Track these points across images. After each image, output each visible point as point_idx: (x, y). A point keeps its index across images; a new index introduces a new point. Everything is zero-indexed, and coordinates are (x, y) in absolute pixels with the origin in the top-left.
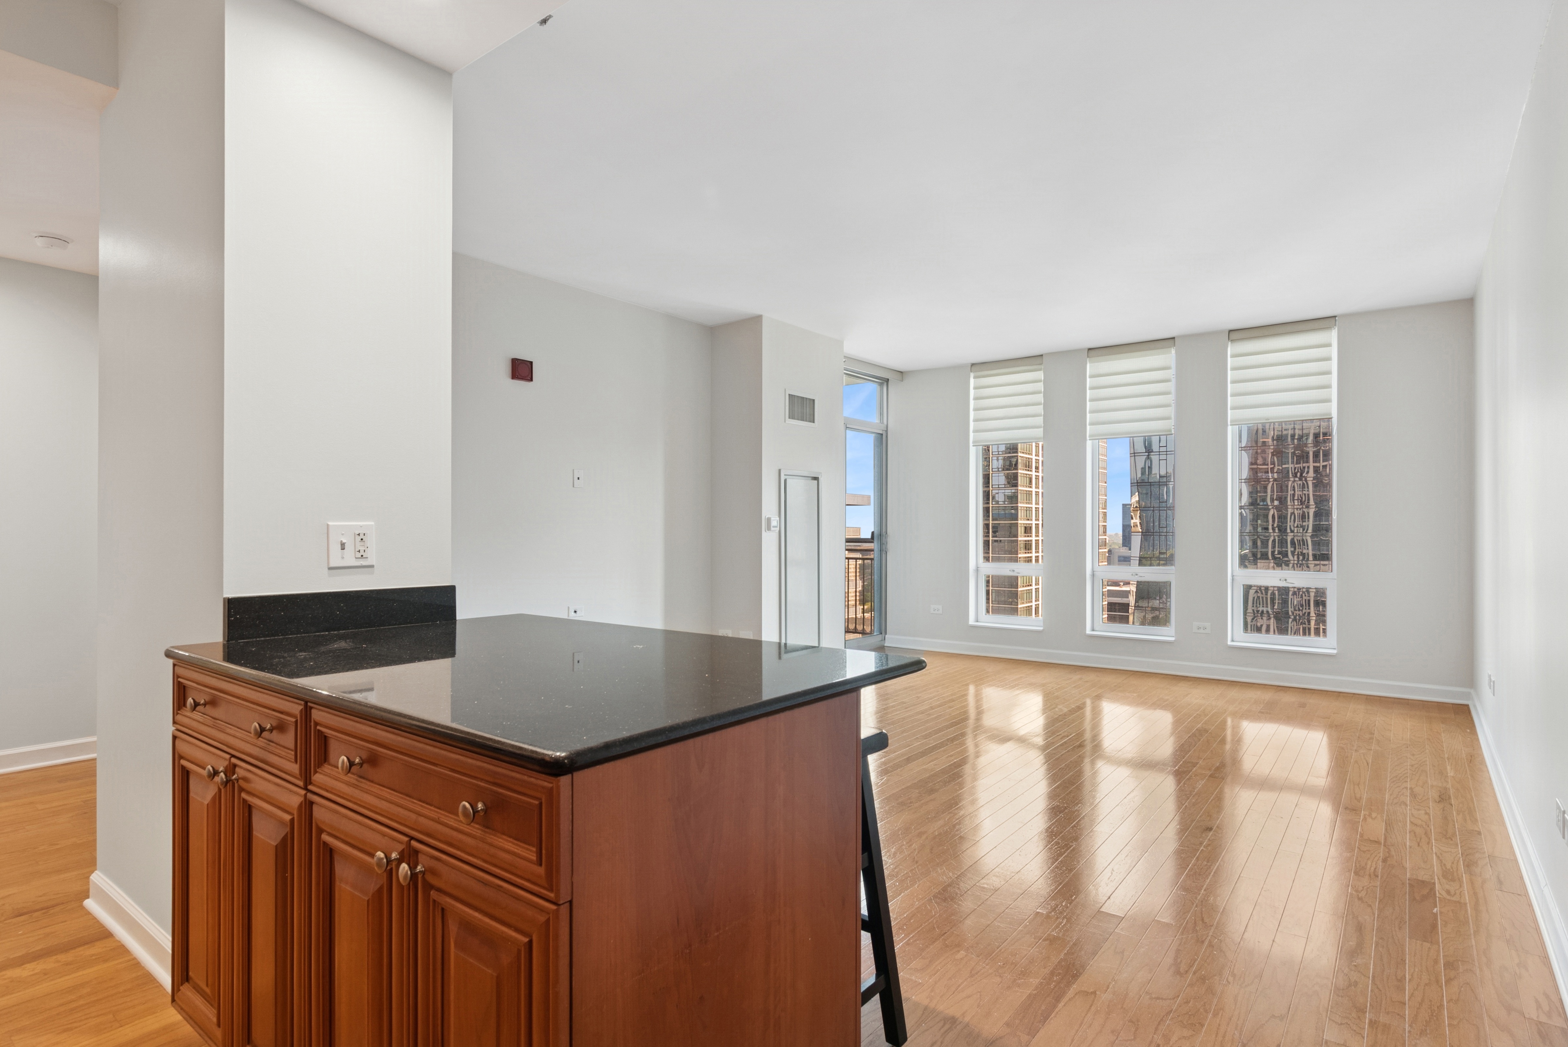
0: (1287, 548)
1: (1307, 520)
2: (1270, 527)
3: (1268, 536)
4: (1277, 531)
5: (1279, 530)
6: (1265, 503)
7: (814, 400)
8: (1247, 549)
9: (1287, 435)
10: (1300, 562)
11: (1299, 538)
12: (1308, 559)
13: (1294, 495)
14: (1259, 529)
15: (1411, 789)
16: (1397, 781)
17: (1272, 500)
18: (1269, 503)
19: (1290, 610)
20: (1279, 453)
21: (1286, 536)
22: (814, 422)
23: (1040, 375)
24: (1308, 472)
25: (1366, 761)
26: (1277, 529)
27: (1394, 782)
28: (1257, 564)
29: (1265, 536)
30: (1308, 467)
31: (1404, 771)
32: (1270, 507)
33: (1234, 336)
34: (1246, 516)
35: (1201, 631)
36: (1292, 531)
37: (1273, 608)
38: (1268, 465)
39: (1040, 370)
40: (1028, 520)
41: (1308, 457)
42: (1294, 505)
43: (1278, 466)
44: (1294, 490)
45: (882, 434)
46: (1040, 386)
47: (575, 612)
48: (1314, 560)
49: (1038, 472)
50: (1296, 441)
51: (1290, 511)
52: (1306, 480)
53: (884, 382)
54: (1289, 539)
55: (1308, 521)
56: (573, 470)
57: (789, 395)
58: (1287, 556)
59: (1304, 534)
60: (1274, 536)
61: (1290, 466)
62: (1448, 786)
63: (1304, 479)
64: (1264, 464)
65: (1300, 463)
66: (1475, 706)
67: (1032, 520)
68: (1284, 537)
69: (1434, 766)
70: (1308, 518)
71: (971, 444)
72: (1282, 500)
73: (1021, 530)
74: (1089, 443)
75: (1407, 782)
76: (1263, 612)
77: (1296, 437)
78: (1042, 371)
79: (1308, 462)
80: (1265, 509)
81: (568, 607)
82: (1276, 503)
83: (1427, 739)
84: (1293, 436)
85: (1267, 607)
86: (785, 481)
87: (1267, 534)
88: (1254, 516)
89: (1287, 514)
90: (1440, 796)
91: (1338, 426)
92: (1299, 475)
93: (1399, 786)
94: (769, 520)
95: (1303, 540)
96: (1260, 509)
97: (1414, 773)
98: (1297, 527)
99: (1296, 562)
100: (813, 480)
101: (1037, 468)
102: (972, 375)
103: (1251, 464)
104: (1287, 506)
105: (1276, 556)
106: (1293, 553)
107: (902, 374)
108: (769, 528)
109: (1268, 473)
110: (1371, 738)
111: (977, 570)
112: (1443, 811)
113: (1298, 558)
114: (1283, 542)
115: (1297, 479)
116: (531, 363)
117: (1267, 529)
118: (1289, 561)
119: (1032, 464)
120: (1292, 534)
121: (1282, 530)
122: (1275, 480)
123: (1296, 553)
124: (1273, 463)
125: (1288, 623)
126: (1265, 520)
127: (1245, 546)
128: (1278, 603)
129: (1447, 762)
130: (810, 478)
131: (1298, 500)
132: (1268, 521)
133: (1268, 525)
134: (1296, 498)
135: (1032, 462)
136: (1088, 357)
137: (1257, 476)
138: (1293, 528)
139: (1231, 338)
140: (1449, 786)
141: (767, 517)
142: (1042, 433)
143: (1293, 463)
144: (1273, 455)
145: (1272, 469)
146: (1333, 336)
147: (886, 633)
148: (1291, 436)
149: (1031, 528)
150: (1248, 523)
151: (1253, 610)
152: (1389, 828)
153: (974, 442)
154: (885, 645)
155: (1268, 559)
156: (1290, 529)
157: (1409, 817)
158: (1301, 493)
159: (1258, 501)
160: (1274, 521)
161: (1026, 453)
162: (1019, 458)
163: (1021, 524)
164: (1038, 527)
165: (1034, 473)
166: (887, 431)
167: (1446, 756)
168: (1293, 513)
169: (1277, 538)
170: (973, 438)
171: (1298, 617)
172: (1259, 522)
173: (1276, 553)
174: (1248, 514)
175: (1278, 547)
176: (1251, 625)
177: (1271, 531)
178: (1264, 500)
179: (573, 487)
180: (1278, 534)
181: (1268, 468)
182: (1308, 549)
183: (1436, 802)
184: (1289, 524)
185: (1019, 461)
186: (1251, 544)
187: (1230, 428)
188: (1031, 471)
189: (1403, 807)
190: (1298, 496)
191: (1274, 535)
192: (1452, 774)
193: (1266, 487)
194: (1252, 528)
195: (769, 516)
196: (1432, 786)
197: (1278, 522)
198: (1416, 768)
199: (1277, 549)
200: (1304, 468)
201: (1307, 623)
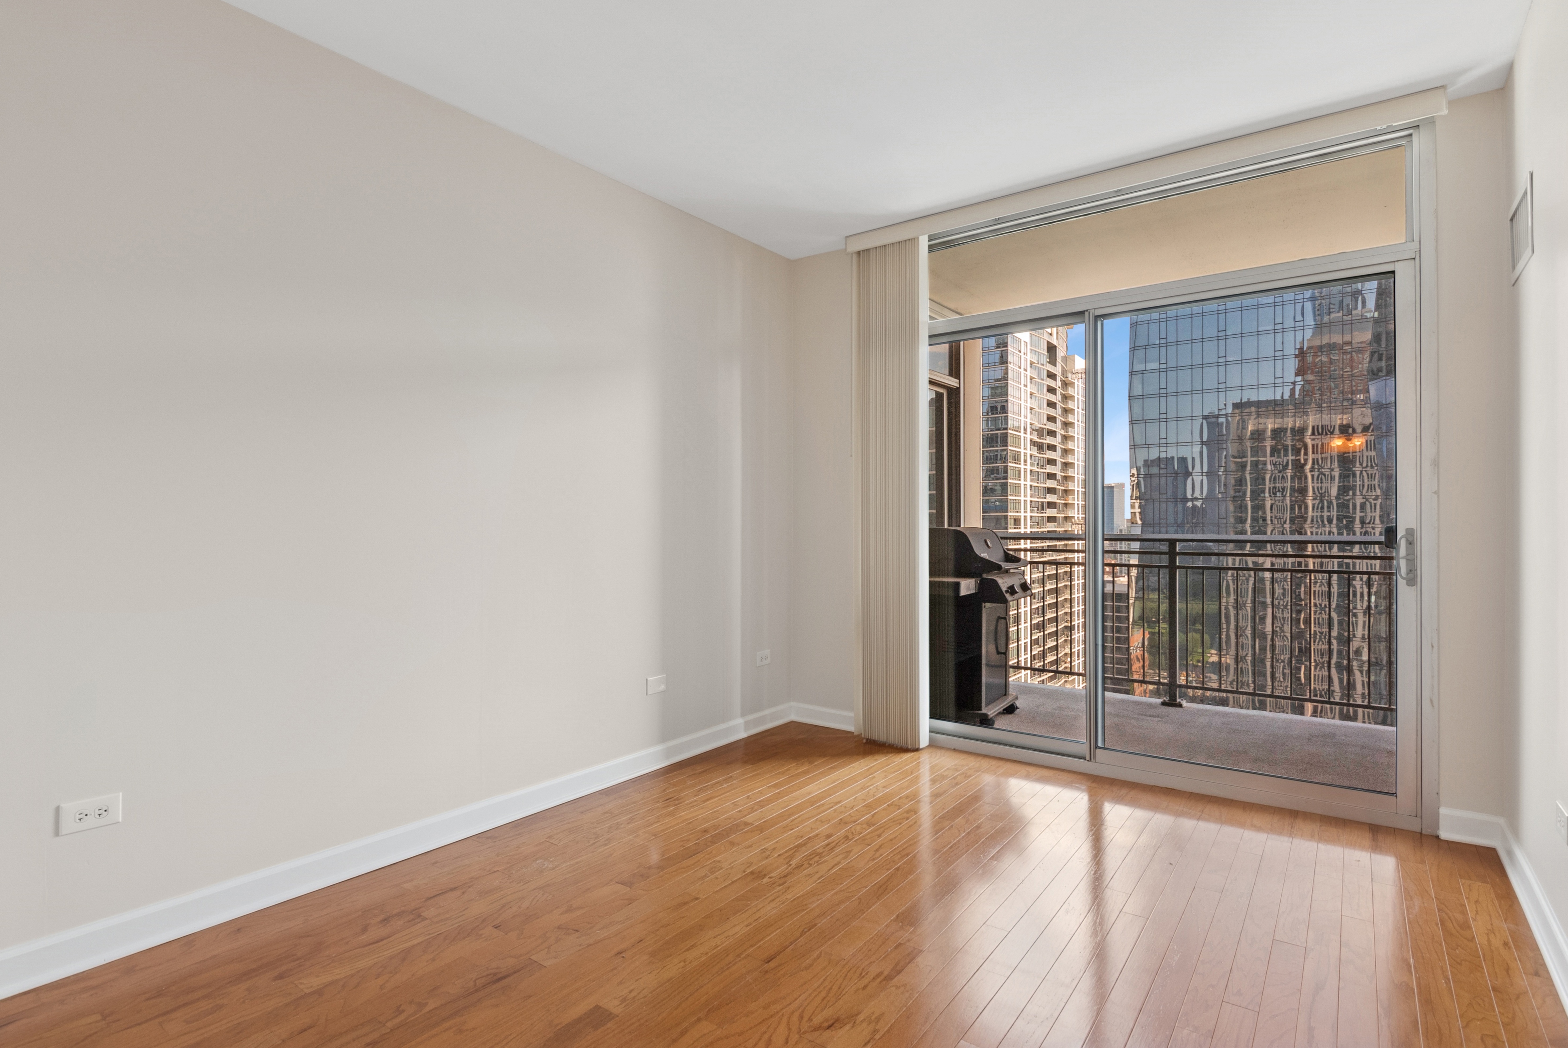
40: (1017, 512)
49: (1026, 465)
67: (1020, 512)
73: (1011, 522)
101: (1025, 461)
119: (1020, 458)
135: (1020, 455)
149: (1020, 519)
161: (1015, 447)
162: (1009, 451)
163: (1011, 516)
164: (1027, 519)
165: (1022, 466)
185: (1009, 454)
188: (1020, 464)
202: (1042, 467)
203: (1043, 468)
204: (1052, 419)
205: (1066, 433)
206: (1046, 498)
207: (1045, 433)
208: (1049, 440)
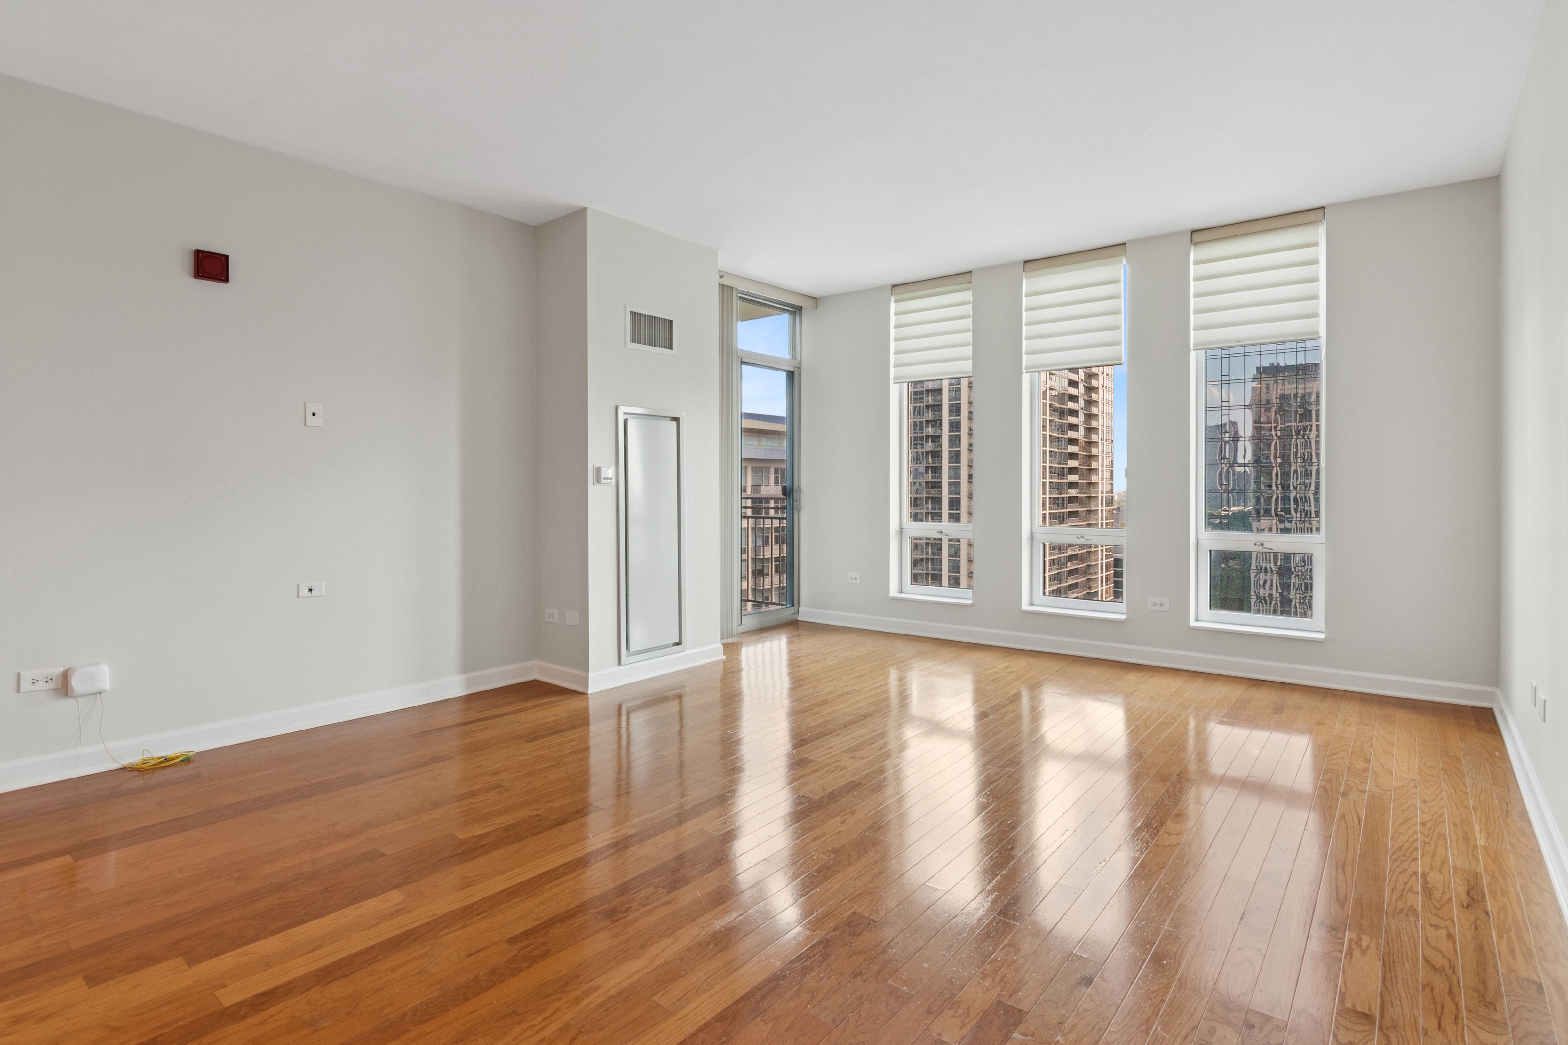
0: (1290, 505)
1: (1309, 477)
2: (1274, 484)
3: (1271, 493)
4: (1280, 488)
5: (1283, 488)
6: (1268, 461)
7: (671, 321)
8: (1251, 506)
9: (1290, 395)
10: (1303, 519)
11: (1302, 495)
12: (1311, 517)
13: (1296, 453)
14: (1262, 487)
15: (1424, 875)
16: (1402, 858)
17: (1275, 458)
18: (1273, 461)
19: (1292, 566)
20: (1282, 410)
21: (1289, 493)
22: (671, 347)
23: (968, 295)
24: (1311, 430)
25: (1357, 815)
26: (1280, 486)
27: (1397, 860)
28: (1259, 521)
29: (1269, 494)
30: (1311, 426)
31: (1412, 835)
32: (1274, 465)
33: (1197, 237)
34: (1250, 474)
35: (1158, 608)
36: (1295, 488)
37: (1275, 564)
38: (1271, 423)
39: (968, 289)
41: (1310, 415)
42: (1297, 462)
43: (1281, 424)
44: (1297, 448)
45: (793, 372)
46: (968, 309)
47: (311, 590)
48: (1316, 517)
50: (1299, 399)
51: (1293, 468)
52: (1309, 438)
53: (796, 311)
54: (1292, 496)
55: (1311, 479)
56: (305, 403)
57: (632, 313)
58: (1290, 513)
59: (1307, 491)
60: (1277, 494)
61: (1293, 424)
62: (1478, 870)
63: (1306, 437)
64: (1268, 423)
65: (1302, 422)
66: (1502, 711)
68: (1287, 494)
69: (1455, 825)
70: (1311, 476)
71: (892, 381)
72: (1285, 458)
74: (1026, 378)
75: (1417, 859)
76: (1266, 568)
77: (1299, 395)
78: (971, 291)
79: (1310, 420)
80: (1269, 467)
81: (298, 585)
82: (1279, 460)
83: (1443, 769)
84: (1296, 395)
85: (1270, 563)
86: (625, 422)
87: (1270, 492)
88: (1258, 473)
89: (1290, 472)
90: (1468, 893)
91: (1327, 347)
92: (1302, 432)
93: (1405, 870)
94: (598, 471)
95: (1305, 497)
96: (1264, 467)
97: (1427, 840)
98: (1300, 484)
99: (1299, 519)
100: (672, 421)
102: (893, 298)
103: (1255, 422)
104: (1290, 463)
105: (1279, 513)
106: (1296, 510)
107: (815, 300)
108: (598, 479)
109: (1271, 430)
110: (1366, 770)
111: (901, 531)
112: (1476, 928)
113: (1301, 515)
114: (1286, 499)
115: (1300, 437)
116: (227, 257)
117: (1270, 486)
118: (1292, 518)
120: (1295, 491)
121: (1285, 487)
122: (1279, 438)
123: (1299, 510)
124: (1276, 421)
125: (1290, 579)
126: (1269, 477)
127: (1249, 504)
128: (1281, 559)
129: (1474, 817)
130: (668, 419)
131: (1301, 457)
132: (1271, 479)
133: (1272, 482)
134: (1299, 455)
136: (1024, 271)
137: (1261, 434)
138: (1295, 485)
139: (1194, 241)
140: (1481, 868)
141: (596, 466)
142: (971, 366)
143: (1295, 421)
144: (1276, 413)
145: (1276, 427)
146: (1320, 232)
147: (799, 606)
148: (1294, 395)
150: (1252, 481)
151: (1256, 566)
152: (1388, 975)
153: (895, 378)
154: (798, 619)
155: (1271, 516)
156: (1293, 486)
157: (1422, 947)
158: (1303, 451)
159: (1262, 460)
160: (1277, 479)
166: (800, 368)
167: (1471, 803)
168: (1296, 471)
169: (1280, 495)
170: (894, 374)
171: (1300, 574)
172: (1262, 479)
173: (1279, 510)
174: (1252, 472)
175: (1281, 504)
176: (1254, 581)
177: (1274, 488)
178: (1268, 457)
179: (305, 425)
180: (1281, 491)
181: (1271, 427)
182: (1310, 506)
183: (1463, 906)
184: (1292, 481)
186: (1254, 501)
187: (1193, 354)
189: (1412, 919)
190: (1301, 455)
191: (1277, 491)
192: (1482, 843)
193: (1269, 445)
194: (1255, 486)
195: (600, 465)
196: (1455, 869)
197: (1281, 479)
198: (1430, 829)
199: (1280, 506)
200: (1307, 426)
201: (1309, 579)
202: (1063, 432)
203: (1063, 434)
204: (1073, 384)
205: (1089, 399)
206: (1067, 464)
207: (1066, 398)
208: (1071, 405)
